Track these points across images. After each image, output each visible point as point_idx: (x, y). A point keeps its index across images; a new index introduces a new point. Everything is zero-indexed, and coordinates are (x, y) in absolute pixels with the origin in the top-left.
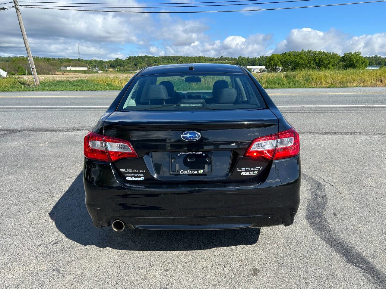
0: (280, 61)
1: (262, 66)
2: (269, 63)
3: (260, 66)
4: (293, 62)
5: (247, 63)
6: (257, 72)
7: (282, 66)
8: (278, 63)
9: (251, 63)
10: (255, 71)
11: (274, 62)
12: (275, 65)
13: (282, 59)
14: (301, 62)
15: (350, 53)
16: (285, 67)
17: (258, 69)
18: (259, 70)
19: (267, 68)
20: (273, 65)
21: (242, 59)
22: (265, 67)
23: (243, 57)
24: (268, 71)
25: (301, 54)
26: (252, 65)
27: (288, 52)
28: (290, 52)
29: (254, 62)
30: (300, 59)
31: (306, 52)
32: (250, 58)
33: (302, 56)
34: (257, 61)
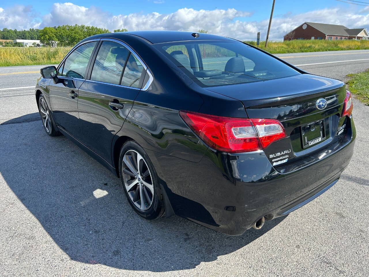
0: (55, 34)
1: (34, 40)
2: (43, 37)
3: (32, 40)
4: (68, 36)
5: (16, 37)
6: (30, 46)
7: (58, 41)
8: (53, 37)
9: (21, 37)
10: (28, 46)
11: (49, 36)
12: (50, 39)
13: (57, 33)
14: (77, 37)
15: (118, 30)
16: (62, 41)
17: (31, 44)
18: (33, 44)
19: (42, 41)
20: (48, 39)
21: (8, 31)
22: (39, 41)
23: (9, 29)
24: (44, 46)
25: (75, 28)
26: (22, 39)
27: (62, 26)
28: (63, 26)
29: (24, 36)
30: (75, 33)
31: (79, 26)
32: (17, 31)
33: (77, 30)
34: (28, 35)
